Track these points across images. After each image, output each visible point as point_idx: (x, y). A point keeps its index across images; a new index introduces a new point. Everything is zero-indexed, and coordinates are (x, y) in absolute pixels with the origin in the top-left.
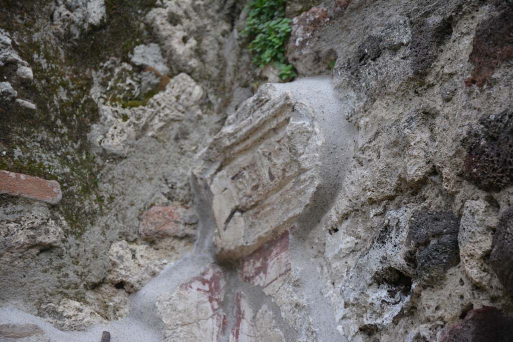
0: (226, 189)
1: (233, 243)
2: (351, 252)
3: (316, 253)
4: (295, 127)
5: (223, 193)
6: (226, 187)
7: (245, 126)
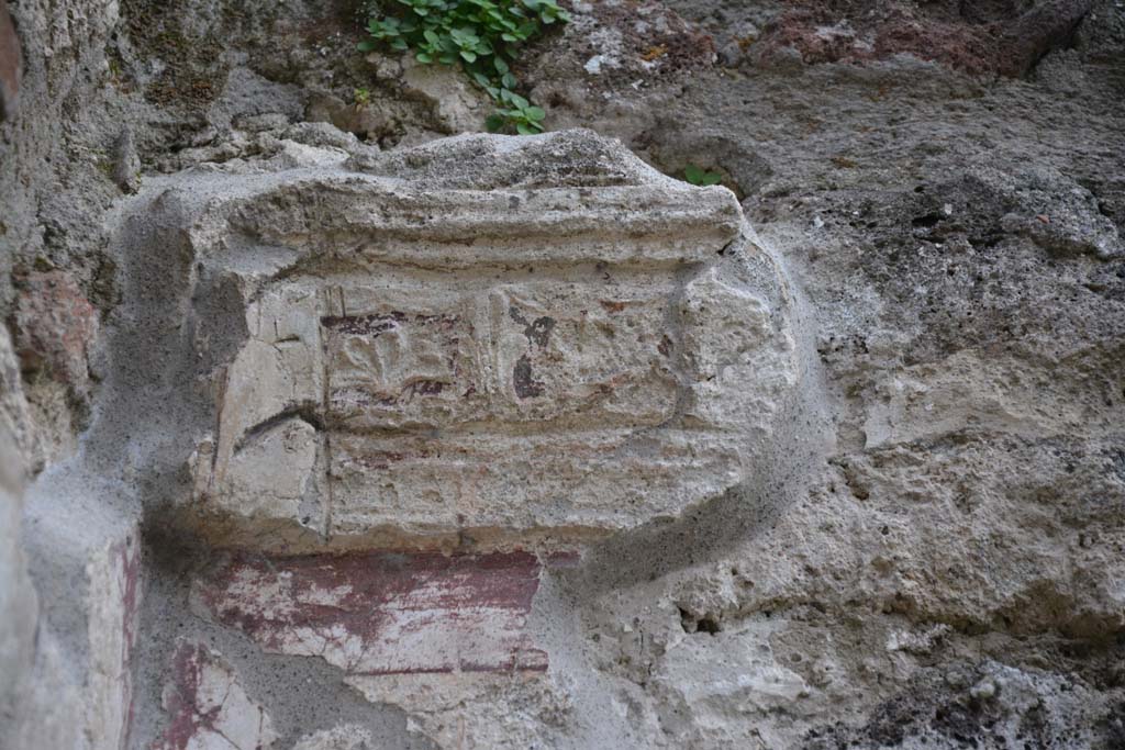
0: (296, 339)
1: (254, 501)
2: (772, 710)
3: (607, 657)
4: (721, 297)
5: (280, 346)
6: (297, 334)
7: (472, 206)
